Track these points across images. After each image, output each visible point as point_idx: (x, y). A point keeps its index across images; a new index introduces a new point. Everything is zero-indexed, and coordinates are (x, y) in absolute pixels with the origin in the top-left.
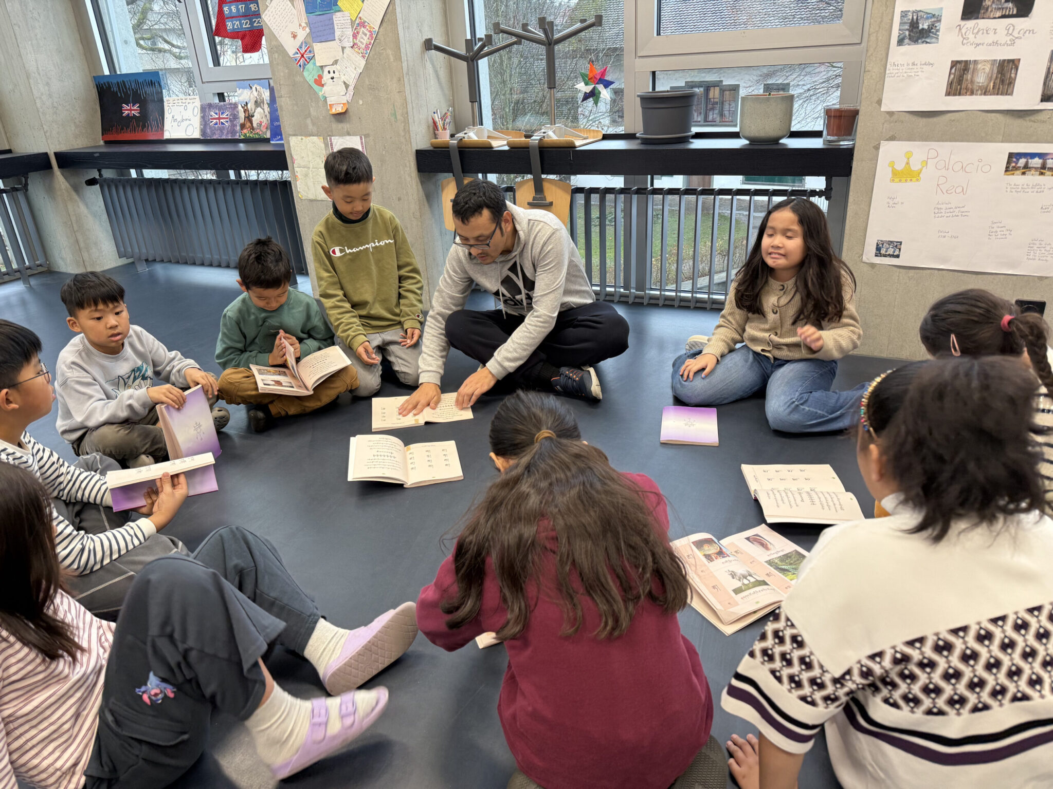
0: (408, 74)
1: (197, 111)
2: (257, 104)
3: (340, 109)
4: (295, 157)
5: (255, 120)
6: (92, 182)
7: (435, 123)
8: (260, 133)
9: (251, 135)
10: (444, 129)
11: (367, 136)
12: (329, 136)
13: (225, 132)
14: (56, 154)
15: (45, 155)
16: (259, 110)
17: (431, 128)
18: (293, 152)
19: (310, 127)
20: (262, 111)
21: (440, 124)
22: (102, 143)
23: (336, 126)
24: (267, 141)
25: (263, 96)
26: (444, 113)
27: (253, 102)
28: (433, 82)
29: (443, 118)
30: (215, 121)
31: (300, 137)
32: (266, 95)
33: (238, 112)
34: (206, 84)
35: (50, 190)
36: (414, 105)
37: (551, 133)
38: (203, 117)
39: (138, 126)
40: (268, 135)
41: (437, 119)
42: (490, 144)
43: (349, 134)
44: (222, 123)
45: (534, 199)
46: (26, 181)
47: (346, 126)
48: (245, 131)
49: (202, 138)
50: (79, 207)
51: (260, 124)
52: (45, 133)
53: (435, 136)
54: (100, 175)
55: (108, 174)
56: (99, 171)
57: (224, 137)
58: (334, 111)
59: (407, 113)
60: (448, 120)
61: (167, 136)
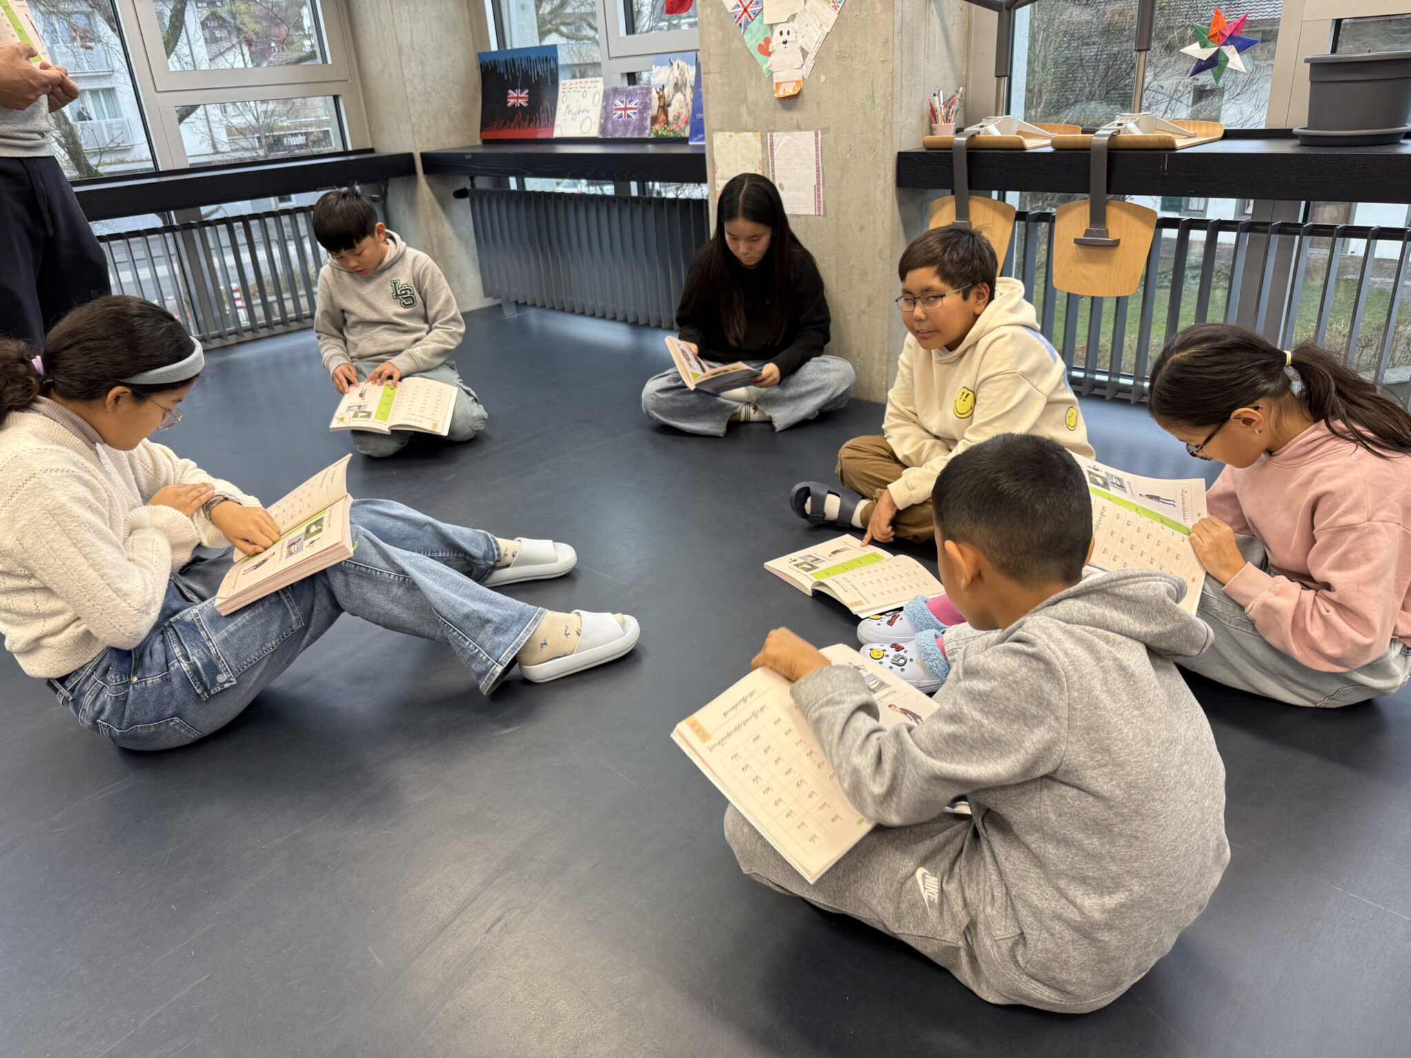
0: (901, 32)
1: (599, 99)
2: (677, 87)
3: (790, 91)
4: (718, 163)
5: (672, 111)
6: (461, 194)
7: (933, 111)
8: (677, 129)
9: (664, 133)
10: (947, 120)
11: (825, 131)
12: (770, 131)
13: (631, 128)
14: (423, 155)
15: (410, 156)
16: (679, 96)
17: (926, 120)
18: (716, 157)
19: (745, 117)
20: (682, 97)
21: (941, 112)
22: (479, 142)
23: (783, 116)
24: (684, 141)
25: (687, 75)
26: (949, 96)
27: (671, 85)
28: (939, 48)
29: (948, 104)
30: (619, 112)
31: (728, 134)
32: (691, 73)
33: (650, 100)
34: (615, 60)
35: (412, 202)
36: (905, 83)
37: (1131, 125)
38: (605, 108)
39: (524, 119)
40: (687, 134)
41: (937, 105)
42: (1022, 142)
43: (799, 128)
44: (629, 116)
45: (1087, 233)
46: (386, 189)
47: (795, 116)
48: (657, 127)
49: (600, 137)
50: (443, 226)
51: (678, 117)
52: (413, 126)
53: (932, 131)
54: (473, 185)
55: (483, 183)
56: (472, 179)
57: (628, 136)
58: (781, 93)
59: (892, 94)
60: (954, 107)
61: (557, 133)
